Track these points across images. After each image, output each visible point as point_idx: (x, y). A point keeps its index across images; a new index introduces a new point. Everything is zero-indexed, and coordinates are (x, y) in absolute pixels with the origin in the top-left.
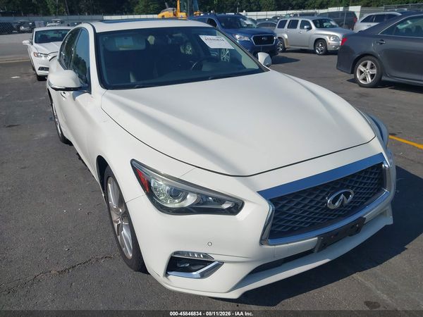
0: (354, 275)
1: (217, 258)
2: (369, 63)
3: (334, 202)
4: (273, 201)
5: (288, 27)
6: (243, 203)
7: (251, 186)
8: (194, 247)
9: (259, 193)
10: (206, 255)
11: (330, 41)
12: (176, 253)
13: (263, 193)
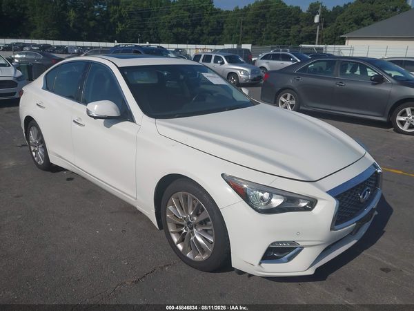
0: (363, 253)
1: (302, 244)
2: (289, 95)
3: (363, 196)
4: (336, 197)
5: (203, 61)
6: (317, 201)
7: (321, 188)
8: (284, 238)
9: (327, 192)
10: (293, 243)
11: (241, 75)
12: (272, 244)
13: (330, 192)
